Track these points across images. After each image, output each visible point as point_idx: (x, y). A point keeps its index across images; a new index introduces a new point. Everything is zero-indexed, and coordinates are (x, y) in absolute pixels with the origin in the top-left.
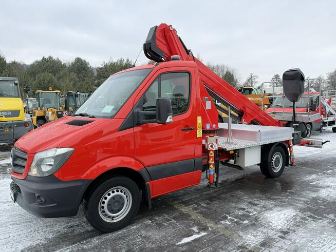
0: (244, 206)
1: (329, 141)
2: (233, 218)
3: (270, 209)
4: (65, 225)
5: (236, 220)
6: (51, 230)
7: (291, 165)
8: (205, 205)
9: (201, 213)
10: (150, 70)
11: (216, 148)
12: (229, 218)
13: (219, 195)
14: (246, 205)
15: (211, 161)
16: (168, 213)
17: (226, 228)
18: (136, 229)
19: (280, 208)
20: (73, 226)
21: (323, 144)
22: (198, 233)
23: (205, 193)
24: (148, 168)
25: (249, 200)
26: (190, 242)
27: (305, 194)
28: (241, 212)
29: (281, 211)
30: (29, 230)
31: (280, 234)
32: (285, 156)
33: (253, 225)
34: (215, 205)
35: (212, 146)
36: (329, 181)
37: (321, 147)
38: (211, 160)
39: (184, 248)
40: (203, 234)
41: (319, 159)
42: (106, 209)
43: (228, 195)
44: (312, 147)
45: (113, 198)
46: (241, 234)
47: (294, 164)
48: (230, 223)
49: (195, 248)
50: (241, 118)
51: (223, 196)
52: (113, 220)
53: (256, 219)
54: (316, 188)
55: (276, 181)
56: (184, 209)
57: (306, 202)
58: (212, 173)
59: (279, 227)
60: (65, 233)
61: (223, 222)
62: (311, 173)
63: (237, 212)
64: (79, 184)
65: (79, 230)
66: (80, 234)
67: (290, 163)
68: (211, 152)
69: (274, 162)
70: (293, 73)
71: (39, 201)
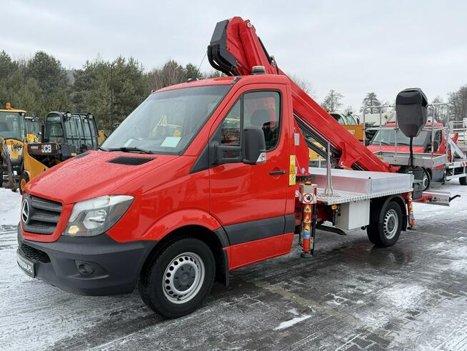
0: (353, 283)
1: (460, 196)
2: (342, 298)
3: (389, 286)
4: (106, 311)
5: (346, 300)
6: (87, 318)
7: (409, 228)
8: (298, 283)
9: (296, 292)
10: (229, 87)
11: (314, 201)
12: (336, 297)
13: (315, 269)
14: (355, 281)
15: (307, 220)
16: (250, 293)
17: (336, 309)
18: (212, 313)
19: (402, 285)
20: (117, 313)
21: (451, 199)
22: (300, 316)
23: (294, 267)
24: (225, 227)
25: (358, 276)
26: (291, 327)
27: (432, 267)
28: (350, 291)
29: (403, 287)
30: (54, 319)
31: (408, 315)
32: (401, 215)
33: (371, 305)
34: (313, 282)
35: (309, 199)
36: (462, 251)
37: (448, 205)
38: (307, 218)
39: (286, 334)
40: (306, 317)
41: (445, 222)
42: (172, 284)
43: (327, 269)
44: (436, 204)
45: (182, 268)
46: (357, 316)
47: (414, 227)
48: (339, 304)
49: (300, 333)
50: (338, 160)
51: (321, 270)
52: (179, 300)
53: (373, 298)
54: (446, 260)
55: (390, 251)
56: (272, 288)
57: (436, 277)
58: (308, 236)
59: (405, 307)
60: (110, 321)
61: (329, 302)
62: (436, 241)
63: (345, 290)
64: (140, 246)
65: (127, 318)
66: (133, 322)
67: (408, 226)
68: (308, 207)
69: (386, 223)
70: (412, 94)
71: (82, 271)
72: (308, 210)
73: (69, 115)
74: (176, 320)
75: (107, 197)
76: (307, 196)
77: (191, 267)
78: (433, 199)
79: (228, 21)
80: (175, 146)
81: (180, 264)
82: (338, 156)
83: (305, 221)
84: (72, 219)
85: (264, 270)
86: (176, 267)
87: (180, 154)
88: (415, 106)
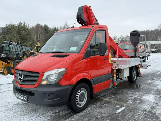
0: (131, 95)
1: (150, 65)
2: (131, 100)
3: (143, 95)
5: (133, 101)
6: (47, 116)
7: (139, 76)
8: (114, 97)
9: (115, 100)
10: (91, 29)
11: (117, 68)
12: (129, 100)
13: (116, 92)
15: (115, 75)
16: (100, 102)
17: (131, 104)
18: (91, 110)
19: (147, 95)
21: (148, 66)
22: (121, 108)
23: (109, 92)
24: (93, 78)
25: (131, 93)
26: (121, 112)
27: (152, 88)
28: (132, 98)
29: (148, 95)
30: (35, 117)
31: (155, 104)
32: (137, 72)
33: (142, 102)
34: (118, 96)
35: (115, 67)
36: (157, 82)
37: (147, 68)
38: (115, 74)
39: (121, 114)
40: (123, 108)
42: (78, 100)
43: (120, 92)
45: (81, 94)
46: (140, 106)
47: (141, 76)
48: (131, 103)
49: (125, 114)
50: (115, 55)
51: (118, 92)
52: (80, 105)
53: (141, 100)
54: (155, 86)
56: (107, 99)
57: (155, 91)
58: (115, 80)
59: (153, 102)
60: (56, 116)
61: (128, 102)
62: (148, 80)
63: (130, 98)
64: (69, 87)
65: (62, 114)
66: (65, 115)
67: (139, 75)
68: (115, 70)
70: (135, 32)
71: (49, 97)
72: (115, 71)
73: (12, 42)
74: (80, 113)
75: (57, 69)
76: (115, 66)
77: (84, 94)
78: (142, 67)
79: (83, 6)
80: (75, 50)
81: (80, 92)
82: (114, 54)
83: (114, 75)
84: (43, 79)
85: (99, 93)
86: (79, 94)
87: (79, 53)
88: (137, 36)
